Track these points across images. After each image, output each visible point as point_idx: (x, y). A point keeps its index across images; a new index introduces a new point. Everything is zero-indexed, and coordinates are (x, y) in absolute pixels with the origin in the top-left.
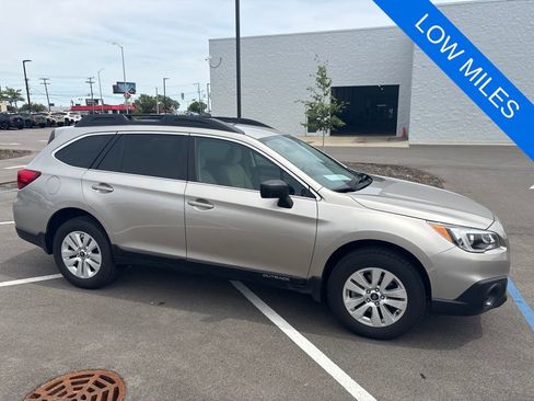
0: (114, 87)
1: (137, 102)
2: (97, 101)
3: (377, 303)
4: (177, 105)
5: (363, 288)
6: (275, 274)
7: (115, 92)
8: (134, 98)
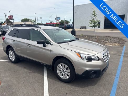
0: (56, 19)
1: (60, 22)
2: (52, 22)
3: (64, 73)
4: (69, 22)
5: (61, 69)
6: (43, 63)
7: (56, 20)
8: (59, 21)
